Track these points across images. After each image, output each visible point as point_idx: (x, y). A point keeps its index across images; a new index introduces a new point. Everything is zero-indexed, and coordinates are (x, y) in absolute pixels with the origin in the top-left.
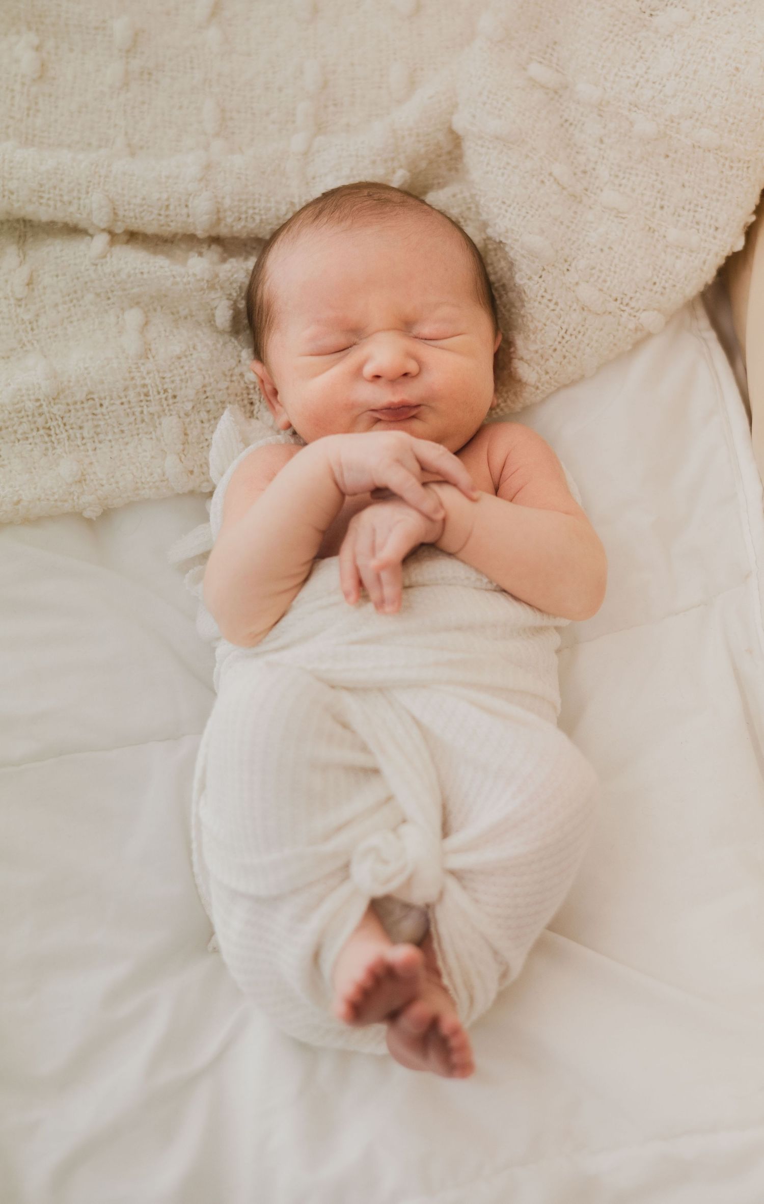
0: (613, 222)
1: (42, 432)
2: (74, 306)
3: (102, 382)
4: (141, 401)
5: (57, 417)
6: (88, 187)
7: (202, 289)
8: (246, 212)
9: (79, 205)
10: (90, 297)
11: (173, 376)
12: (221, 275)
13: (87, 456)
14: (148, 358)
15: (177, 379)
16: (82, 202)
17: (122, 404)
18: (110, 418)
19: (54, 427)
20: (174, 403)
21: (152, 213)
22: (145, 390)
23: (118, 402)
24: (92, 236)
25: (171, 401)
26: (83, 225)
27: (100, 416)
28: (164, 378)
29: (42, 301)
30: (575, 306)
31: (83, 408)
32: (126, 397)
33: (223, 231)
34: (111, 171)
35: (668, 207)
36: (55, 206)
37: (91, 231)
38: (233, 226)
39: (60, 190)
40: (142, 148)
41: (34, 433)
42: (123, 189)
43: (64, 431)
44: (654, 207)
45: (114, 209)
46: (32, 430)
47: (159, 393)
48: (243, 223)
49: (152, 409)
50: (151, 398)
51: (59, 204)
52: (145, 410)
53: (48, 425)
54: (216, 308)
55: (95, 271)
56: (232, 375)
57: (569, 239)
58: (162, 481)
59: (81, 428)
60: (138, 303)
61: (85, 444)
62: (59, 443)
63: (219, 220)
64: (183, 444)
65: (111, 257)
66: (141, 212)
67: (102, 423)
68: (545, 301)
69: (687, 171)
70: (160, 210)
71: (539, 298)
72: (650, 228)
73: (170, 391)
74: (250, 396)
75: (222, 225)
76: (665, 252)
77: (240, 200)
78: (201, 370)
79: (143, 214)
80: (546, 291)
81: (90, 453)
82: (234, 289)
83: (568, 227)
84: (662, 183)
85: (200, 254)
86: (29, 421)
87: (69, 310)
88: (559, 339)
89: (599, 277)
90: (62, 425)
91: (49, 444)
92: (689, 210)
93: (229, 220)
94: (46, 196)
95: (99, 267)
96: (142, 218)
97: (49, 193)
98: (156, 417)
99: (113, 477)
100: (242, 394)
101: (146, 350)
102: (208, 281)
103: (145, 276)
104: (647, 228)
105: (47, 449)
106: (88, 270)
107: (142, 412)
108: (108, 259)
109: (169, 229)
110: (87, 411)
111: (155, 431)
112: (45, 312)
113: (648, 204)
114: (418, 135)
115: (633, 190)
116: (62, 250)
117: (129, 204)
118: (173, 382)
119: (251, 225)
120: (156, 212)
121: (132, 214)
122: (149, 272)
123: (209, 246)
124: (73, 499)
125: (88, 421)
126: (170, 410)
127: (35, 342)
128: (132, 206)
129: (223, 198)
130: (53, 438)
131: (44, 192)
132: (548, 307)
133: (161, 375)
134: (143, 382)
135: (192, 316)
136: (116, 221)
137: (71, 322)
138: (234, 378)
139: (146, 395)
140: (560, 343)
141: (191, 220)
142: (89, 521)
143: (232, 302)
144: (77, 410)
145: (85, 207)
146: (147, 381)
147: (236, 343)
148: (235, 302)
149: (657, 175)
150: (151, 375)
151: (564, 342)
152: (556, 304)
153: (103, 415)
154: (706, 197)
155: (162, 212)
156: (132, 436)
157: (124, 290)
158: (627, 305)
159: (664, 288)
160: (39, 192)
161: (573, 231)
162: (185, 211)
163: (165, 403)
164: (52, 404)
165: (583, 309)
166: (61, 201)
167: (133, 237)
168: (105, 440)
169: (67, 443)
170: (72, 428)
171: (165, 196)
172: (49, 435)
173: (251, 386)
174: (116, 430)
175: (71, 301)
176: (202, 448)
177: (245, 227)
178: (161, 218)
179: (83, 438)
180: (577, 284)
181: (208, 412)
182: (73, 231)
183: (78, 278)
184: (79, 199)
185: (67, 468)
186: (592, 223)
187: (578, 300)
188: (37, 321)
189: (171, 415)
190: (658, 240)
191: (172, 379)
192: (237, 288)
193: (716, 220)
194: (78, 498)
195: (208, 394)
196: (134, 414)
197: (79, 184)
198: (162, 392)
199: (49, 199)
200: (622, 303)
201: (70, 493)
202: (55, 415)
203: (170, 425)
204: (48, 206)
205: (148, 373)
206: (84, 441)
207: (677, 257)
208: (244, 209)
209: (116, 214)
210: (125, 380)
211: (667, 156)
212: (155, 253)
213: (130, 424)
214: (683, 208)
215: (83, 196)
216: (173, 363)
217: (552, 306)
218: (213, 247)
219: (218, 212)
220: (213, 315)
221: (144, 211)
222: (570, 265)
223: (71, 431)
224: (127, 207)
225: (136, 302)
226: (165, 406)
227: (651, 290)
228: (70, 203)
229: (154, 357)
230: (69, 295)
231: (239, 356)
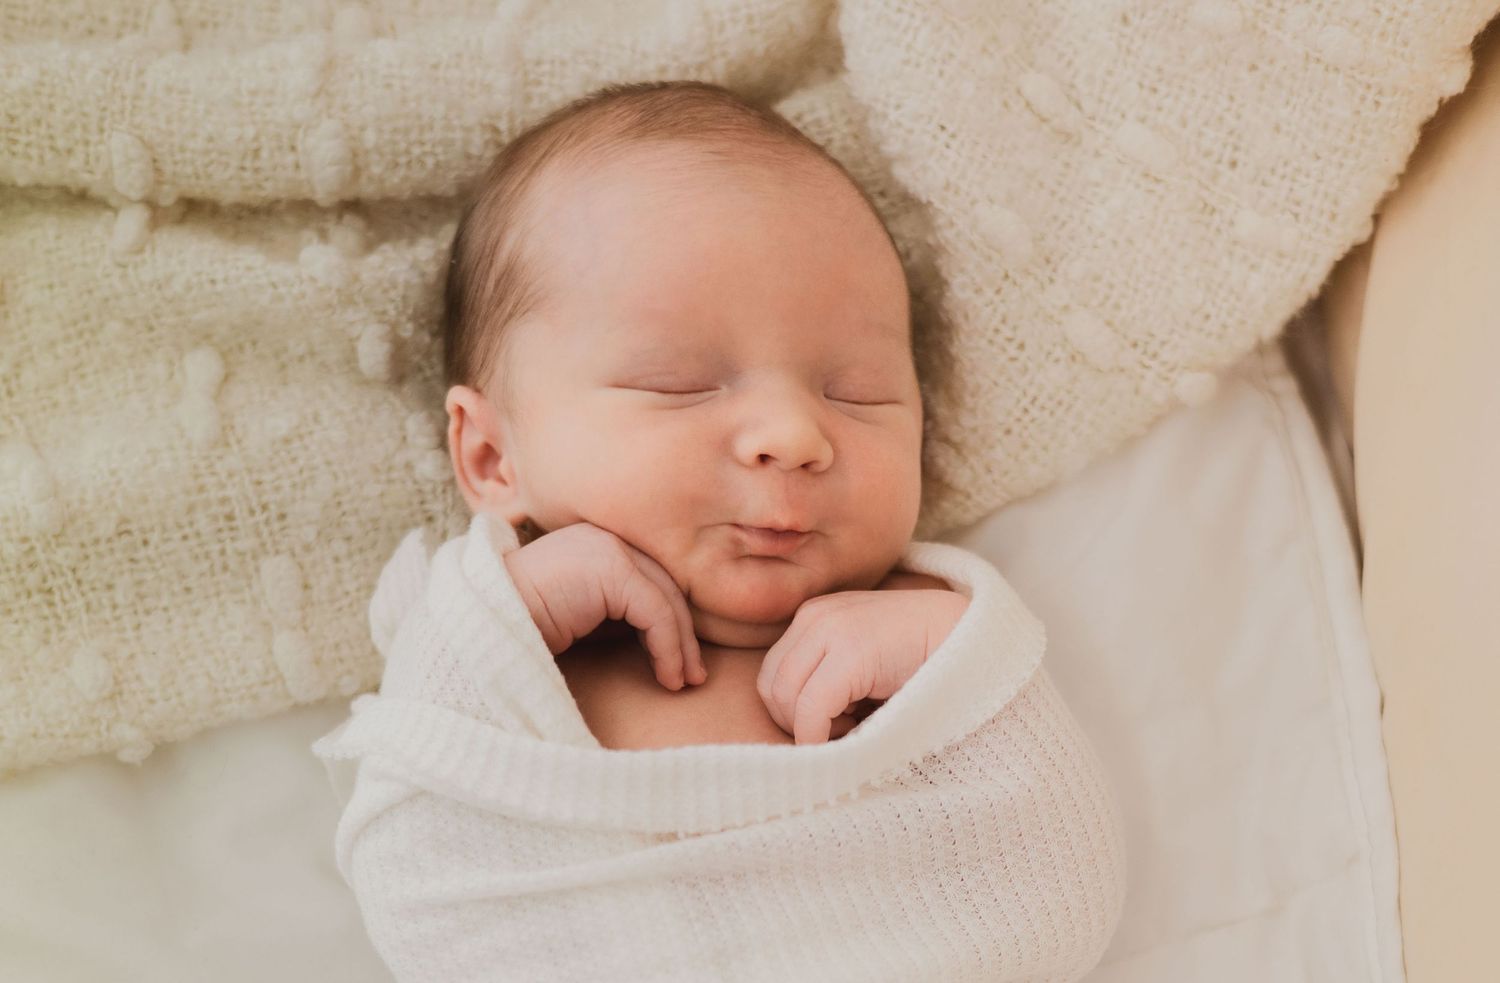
0: (1138, 186)
1: (37, 598)
2: (87, 344)
3: (145, 500)
4: (220, 530)
5: (65, 570)
6: (102, 119)
7: (330, 306)
8: (407, 152)
9: (88, 155)
10: (114, 327)
11: (279, 478)
12: (365, 276)
13: (125, 641)
14: (227, 444)
15: (286, 483)
16: (92, 149)
17: (185, 538)
18: (164, 565)
19: (60, 588)
20: (283, 529)
21: (227, 165)
22: (227, 509)
23: (177, 535)
24: (116, 210)
25: (276, 526)
26: (96, 191)
27: (144, 564)
28: (259, 483)
29: (24, 337)
30: (1058, 352)
31: (112, 551)
32: (191, 524)
33: (367, 190)
34: (143, 85)
35: (1245, 164)
36: (41, 157)
37: (113, 202)
38: (384, 179)
39: (49, 126)
40: (203, 25)
41: (23, 601)
42: (169, 121)
43: (78, 596)
44: (1219, 161)
45: (155, 161)
46: (18, 595)
47: (252, 512)
48: (402, 172)
49: (241, 545)
50: (237, 523)
51: (49, 155)
52: (229, 547)
53: (47, 586)
54: (358, 338)
55: (124, 277)
56: (390, 469)
57: (1055, 218)
58: (265, 683)
59: (110, 587)
60: (208, 337)
61: (117, 619)
62: (70, 617)
63: (357, 172)
64: (302, 608)
65: (153, 250)
66: (207, 166)
67: (149, 576)
68: (1000, 339)
69: (1287, 103)
70: (244, 158)
71: (990, 334)
72: (1206, 205)
73: (272, 507)
74: (427, 506)
75: (363, 180)
76: (1231, 254)
77: (395, 131)
78: (328, 463)
79: (211, 169)
80: (1004, 321)
81: (130, 634)
82: (393, 301)
83: (1053, 193)
84: (1239, 117)
85: (323, 235)
86: (12, 580)
87: (77, 353)
88: (1018, 413)
89: (1107, 298)
90: (74, 585)
91: (52, 622)
92: (1284, 177)
93: (376, 170)
94: (23, 138)
95: (130, 271)
96: (209, 176)
97: (28, 132)
98: (248, 557)
99: (173, 683)
100: (410, 504)
101: (224, 429)
102: (339, 291)
103: (220, 287)
104: (1201, 205)
105: (47, 631)
106: (108, 276)
107: (223, 552)
108: (147, 255)
109: (263, 194)
110: (119, 555)
111: (250, 586)
112: (32, 359)
113: (1208, 154)
114: (750, 19)
115: (1184, 124)
116: (58, 237)
117: (182, 150)
118: (277, 489)
119: (418, 174)
120: (235, 163)
121: (189, 170)
122: (226, 280)
123: (340, 217)
124: (98, 732)
125: (122, 573)
126: (275, 543)
127: (16, 420)
128: (188, 155)
129: (362, 129)
130: (59, 609)
131: (18, 131)
132: (1004, 350)
133: (256, 477)
134: (221, 494)
135: (312, 354)
136: (159, 183)
137: (83, 376)
138: (395, 475)
139: (230, 517)
140: (1019, 420)
141: (303, 175)
142: (127, 769)
143: (387, 328)
144: (100, 555)
145: (98, 159)
146: (230, 492)
147: (397, 403)
148: (394, 326)
149: (1232, 98)
150: (236, 479)
151: (1026, 419)
152: (1021, 346)
153: (149, 559)
154: (1318, 158)
155: (248, 164)
156: (207, 597)
157: (179, 313)
158: (1155, 356)
159: (1224, 326)
160: (8, 130)
161: (1062, 200)
162: (290, 158)
163: (265, 531)
164: (53, 545)
165: (1073, 358)
166: (52, 148)
167: (194, 210)
168: (156, 608)
169: (85, 617)
170: (93, 589)
171: (250, 132)
172: (51, 604)
173: (428, 488)
174: (177, 588)
175: (80, 334)
176: (340, 609)
177: (406, 179)
178: (247, 175)
179: (115, 607)
180: (1066, 308)
181: (348, 539)
182: (78, 199)
183: (90, 292)
184: (87, 143)
185: (86, 671)
186: (1097, 185)
187: (1066, 340)
188: (17, 376)
189: (277, 552)
190: (1218, 230)
191: (276, 483)
192: (399, 299)
193: (1336, 203)
194: (108, 729)
195: (346, 507)
196: (207, 555)
197: (85, 115)
198: (258, 510)
199: (28, 145)
200: (1145, 353)
201: (93, 721)
202: (60, 566)
203: (276, 571)
204: (29, 157)
205: (230, 475)
206: (118, 612)
207: (1253, 267)
208: (403, 146)
209: (158, 170)
210: (187, 492)
211: (1253, 68)
212: (236, 237)
213: (202, 574)
214: (1273, 171)
215: (94, 138)
216: (277, 453)
217: (1012, 351)
218: (348, 218)
219: (355, 155)
220: (354, 350)
221: (212, 162)
222: (1055, 270)
223: (91, 595)
224: (178, 157)
225: (204, 336)
226: (265, 534)
227: (1201, 330)
228: (70, 151)
229: (239, 442)
230: (75, 323)
231: (402, 428)
